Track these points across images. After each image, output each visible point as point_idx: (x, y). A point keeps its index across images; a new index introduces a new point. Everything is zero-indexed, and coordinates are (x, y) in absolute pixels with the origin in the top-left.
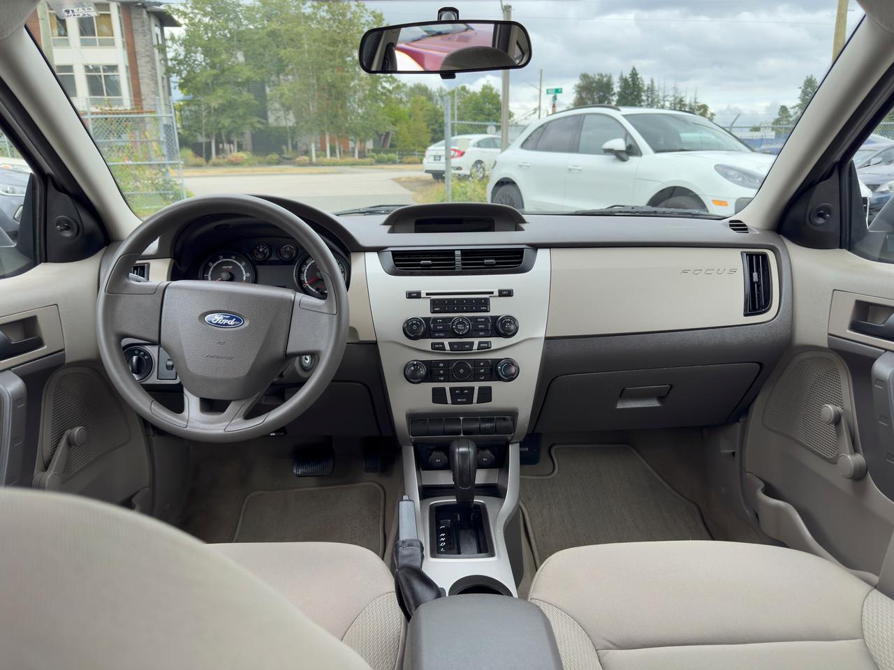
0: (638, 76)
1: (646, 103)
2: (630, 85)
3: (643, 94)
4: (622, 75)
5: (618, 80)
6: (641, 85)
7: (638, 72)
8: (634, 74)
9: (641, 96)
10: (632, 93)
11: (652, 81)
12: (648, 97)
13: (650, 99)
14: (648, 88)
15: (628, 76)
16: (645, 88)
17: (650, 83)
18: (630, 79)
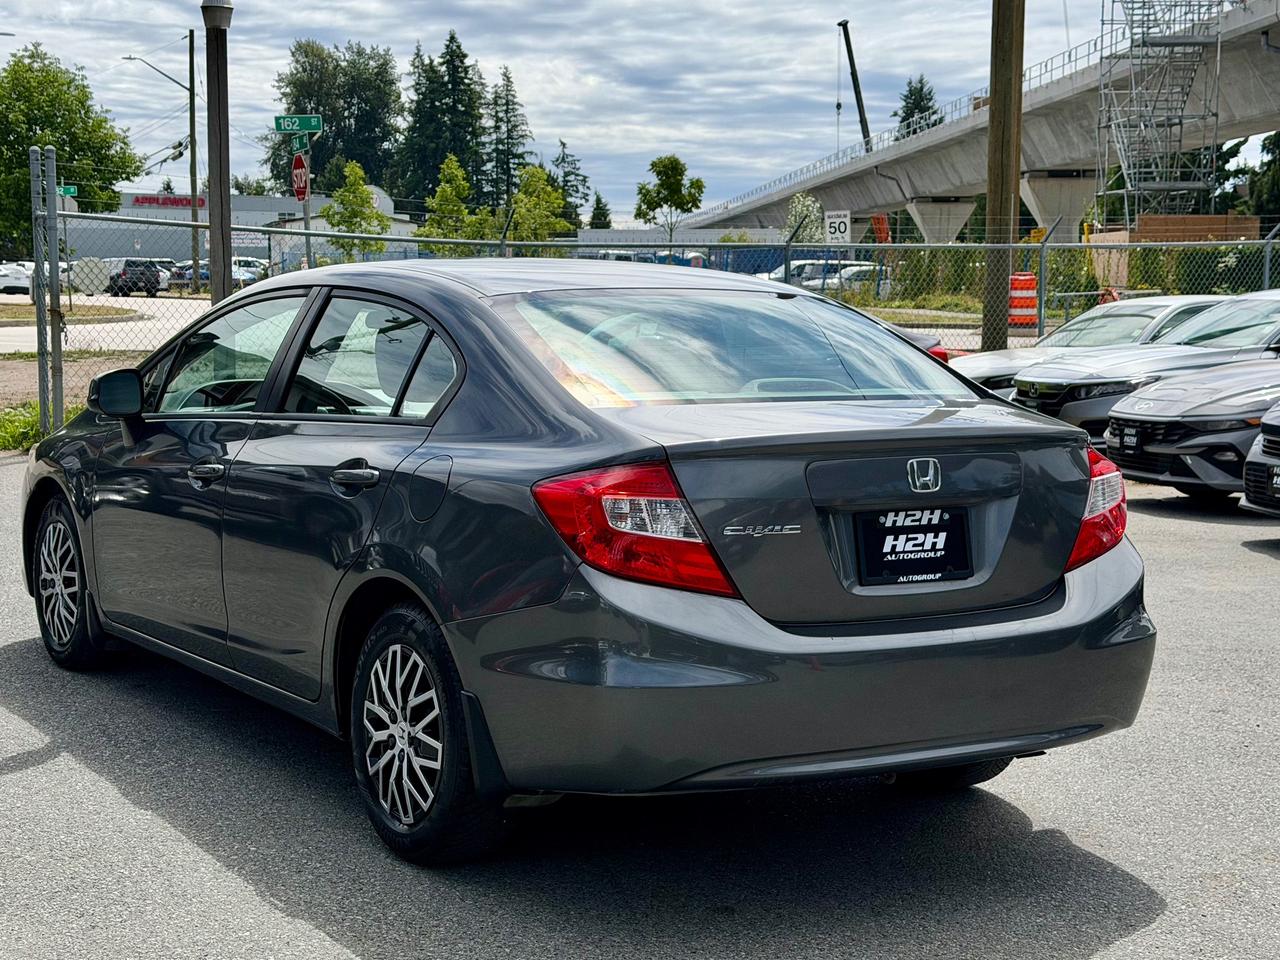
0: (468, 62)
1: (494, 136)
2: (445, 84)
3: (481, 111)
4: (418, 55)
5: (412, 69)
6: (478, 88)
7: (465, 49)
8: (454, 55)
9: (481, 117)
10: (452, 110)
11: (507, 77)
12: (498, 120)
13: (504, 128)
14: (497, 97)
15: (437, 60)
16: (490, 97)
17: (501, 82)
18: (443, 68)
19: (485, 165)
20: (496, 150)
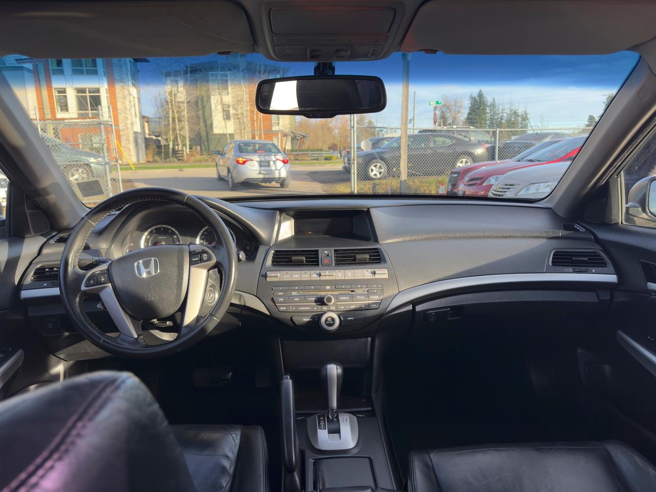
0: (484, 96)
1: (490, 115)
2: (477, 102)
3: (487, 108)
4: (472, 96)
5: (469, 99)
6: (486, 103)
7: (483, 93)
8: (481, 95)
10: (479, 108)
12: (491, 110)
14: (491, 104)
17: (492, 100)
18: (478, 98)
19: (487, 121)
20: (490, 118)
